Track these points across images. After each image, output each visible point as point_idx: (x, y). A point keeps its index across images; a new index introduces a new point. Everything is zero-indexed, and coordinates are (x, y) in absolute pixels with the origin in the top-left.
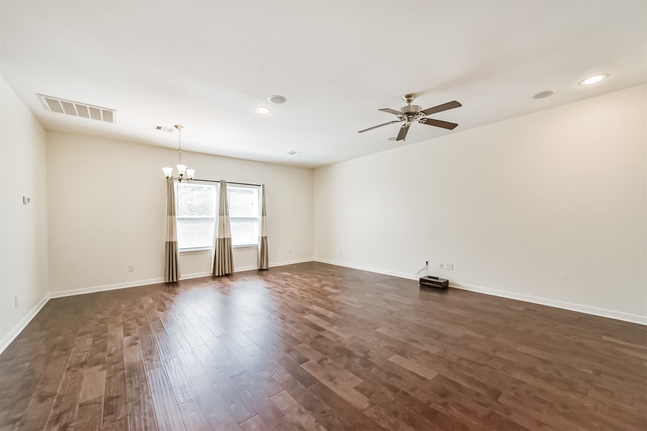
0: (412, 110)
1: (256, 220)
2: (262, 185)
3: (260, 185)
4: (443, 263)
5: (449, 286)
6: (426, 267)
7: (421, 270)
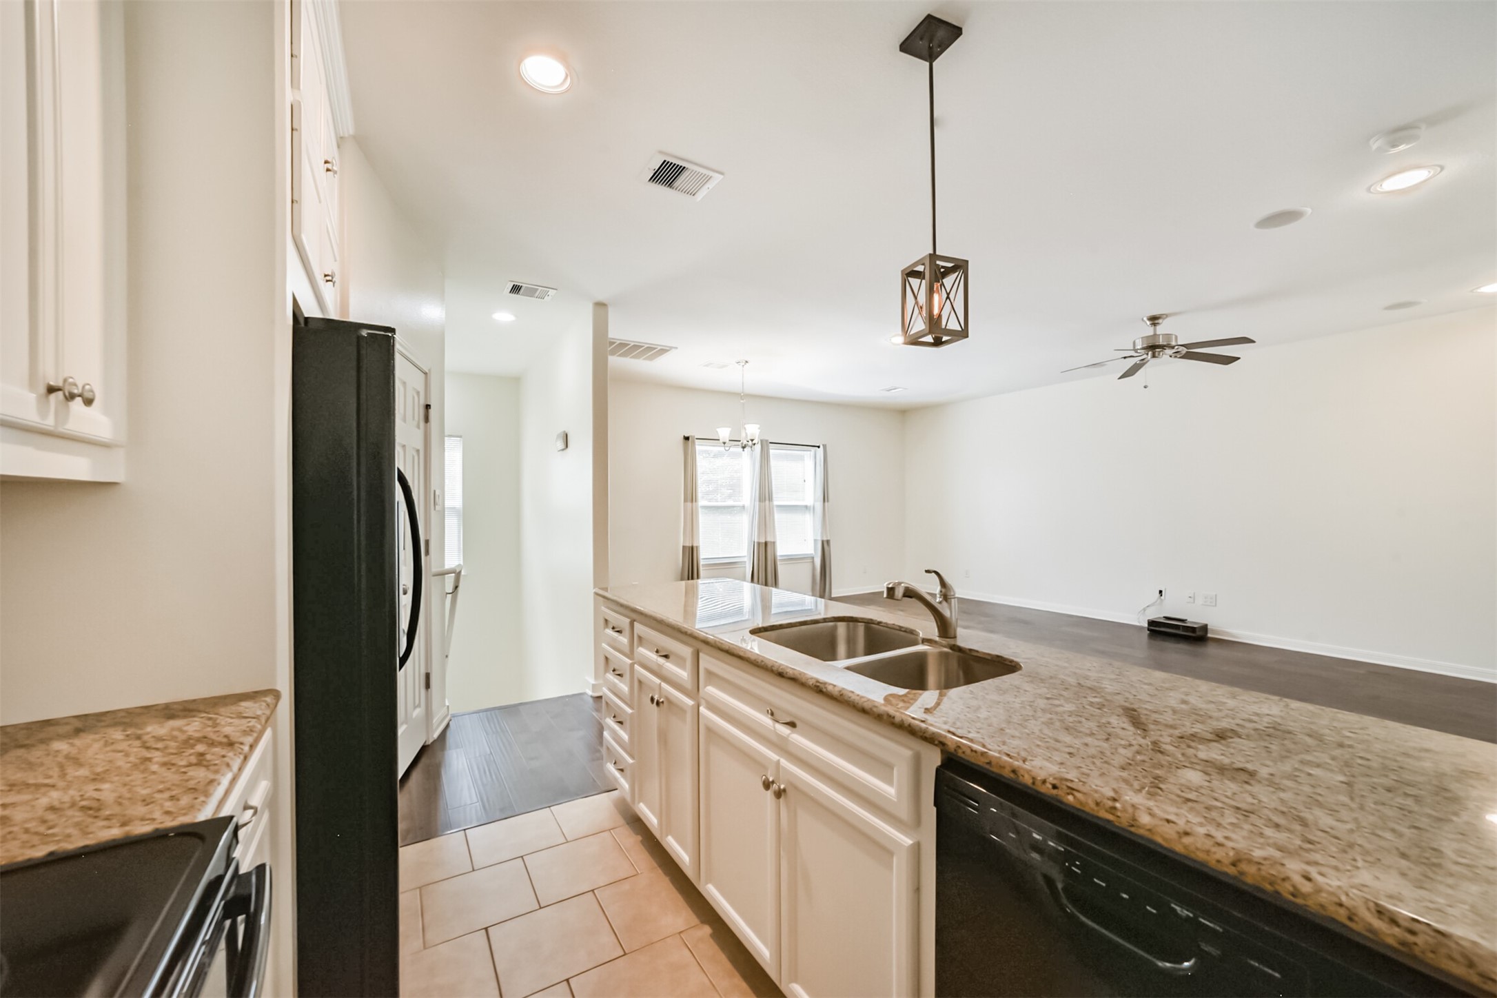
0: (1161, 342)
1: (810, 510)
2: (823, 445)
3: (818, 445)
4: (1194, 594)
5: (1209, 635)
6: (1159, 600)
7: (1148, 606)
